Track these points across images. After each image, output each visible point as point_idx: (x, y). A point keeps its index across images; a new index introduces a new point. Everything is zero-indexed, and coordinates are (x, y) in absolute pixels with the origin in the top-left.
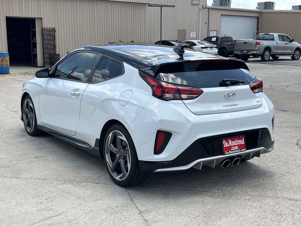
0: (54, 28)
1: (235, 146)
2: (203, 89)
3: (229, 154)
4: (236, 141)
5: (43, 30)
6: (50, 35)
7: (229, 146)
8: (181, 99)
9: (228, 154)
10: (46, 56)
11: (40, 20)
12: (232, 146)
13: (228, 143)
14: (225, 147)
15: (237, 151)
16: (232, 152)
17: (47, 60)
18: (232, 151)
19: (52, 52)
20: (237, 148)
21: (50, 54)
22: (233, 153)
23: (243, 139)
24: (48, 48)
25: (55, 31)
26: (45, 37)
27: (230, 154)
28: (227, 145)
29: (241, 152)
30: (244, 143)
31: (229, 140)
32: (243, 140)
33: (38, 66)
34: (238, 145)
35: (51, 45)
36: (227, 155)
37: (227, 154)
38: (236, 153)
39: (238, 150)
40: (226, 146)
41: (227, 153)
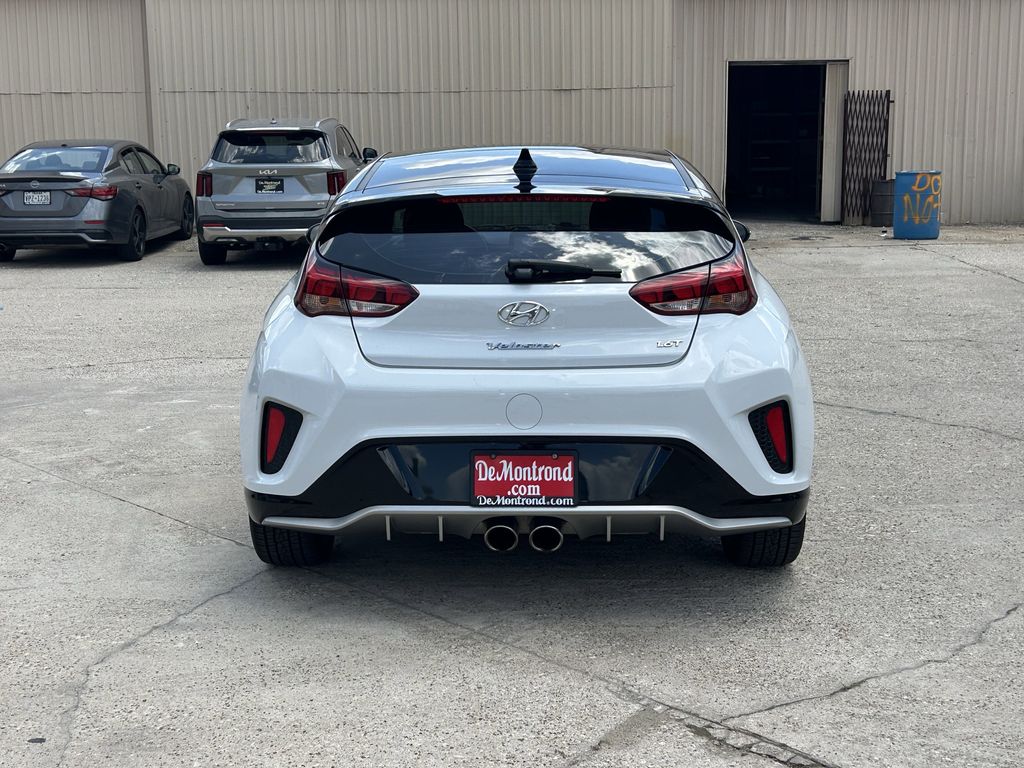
0: (888, 92)
1: (527, 483)
2: (418, 287)
3: (497, 506)
4: (534, 467)
5: (848, 99)
6: (873, 117)
7: (499, 479)
8: (351, 314)
9: (491, 506)
10: (851, 185)
11: (840, 69)
12: (515, 482)
13: (499, 469)
14: (480, 479)
15: (532, 502)
16: (511, 501)
17: (854, 201)
18: (512, 497)
19: (875, 171)
20: (536, 490)
21: (866, 180)
22: (514, 506)
23: (570, 464)
24: (860, 160)
25: (889, 102)
26: (854, 123)
27: (501, 505)
28: (490, 476)
29: (551, 506)
30: (570, 479)
31: (505, 462)
32: (570, 468)
33: (822, 220)
34: (542, 483)
35: (871, 148)
36: (486, 508)
37: (486, 506)
38: (526, 506)
39: (539, 497)
40: (485, 479)
41: (488, 501)
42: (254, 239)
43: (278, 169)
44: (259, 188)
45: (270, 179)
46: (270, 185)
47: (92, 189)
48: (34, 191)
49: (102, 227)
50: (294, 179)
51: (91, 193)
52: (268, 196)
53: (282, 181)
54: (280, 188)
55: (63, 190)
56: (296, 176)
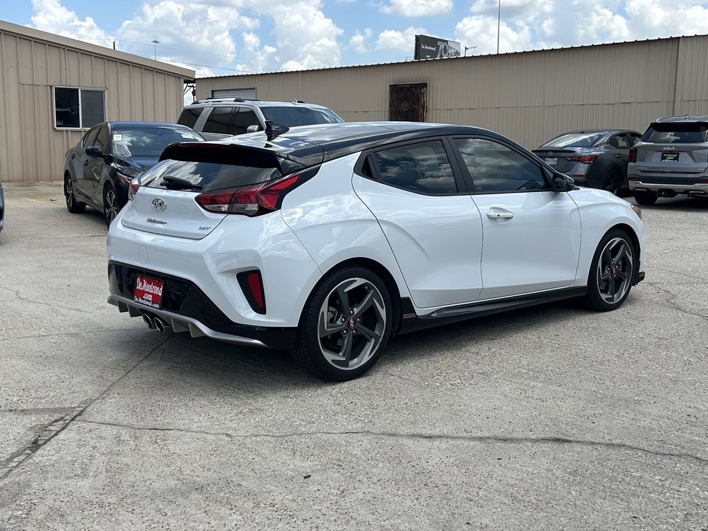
1: (149, 293)
4: (152, 285)
7: (142, 289)
12: (146, 292)
13: (143, 284)
14: (137, 288)
15: (148, 303)
16: (143, 302)
18: (143, 299)
20: (150, 297)
23: (163, 287)
28: (140, 287)
30: (160, 294)
31: (145, 281)
32: (162, 289)
34: (153, 294)
42: (657, 190)
43: (675, 147)
44: (663, 158)
45: (671, 152)
46: (670, 157)
47: (579, 157)
48: (550, 157)
49: (583, 179)
50: (686, 153)
51: (580, 159)
52: (669, 163)
53: (678, 154)
54: (676, 159)
55: (564, 157)
56: (687, 152)
